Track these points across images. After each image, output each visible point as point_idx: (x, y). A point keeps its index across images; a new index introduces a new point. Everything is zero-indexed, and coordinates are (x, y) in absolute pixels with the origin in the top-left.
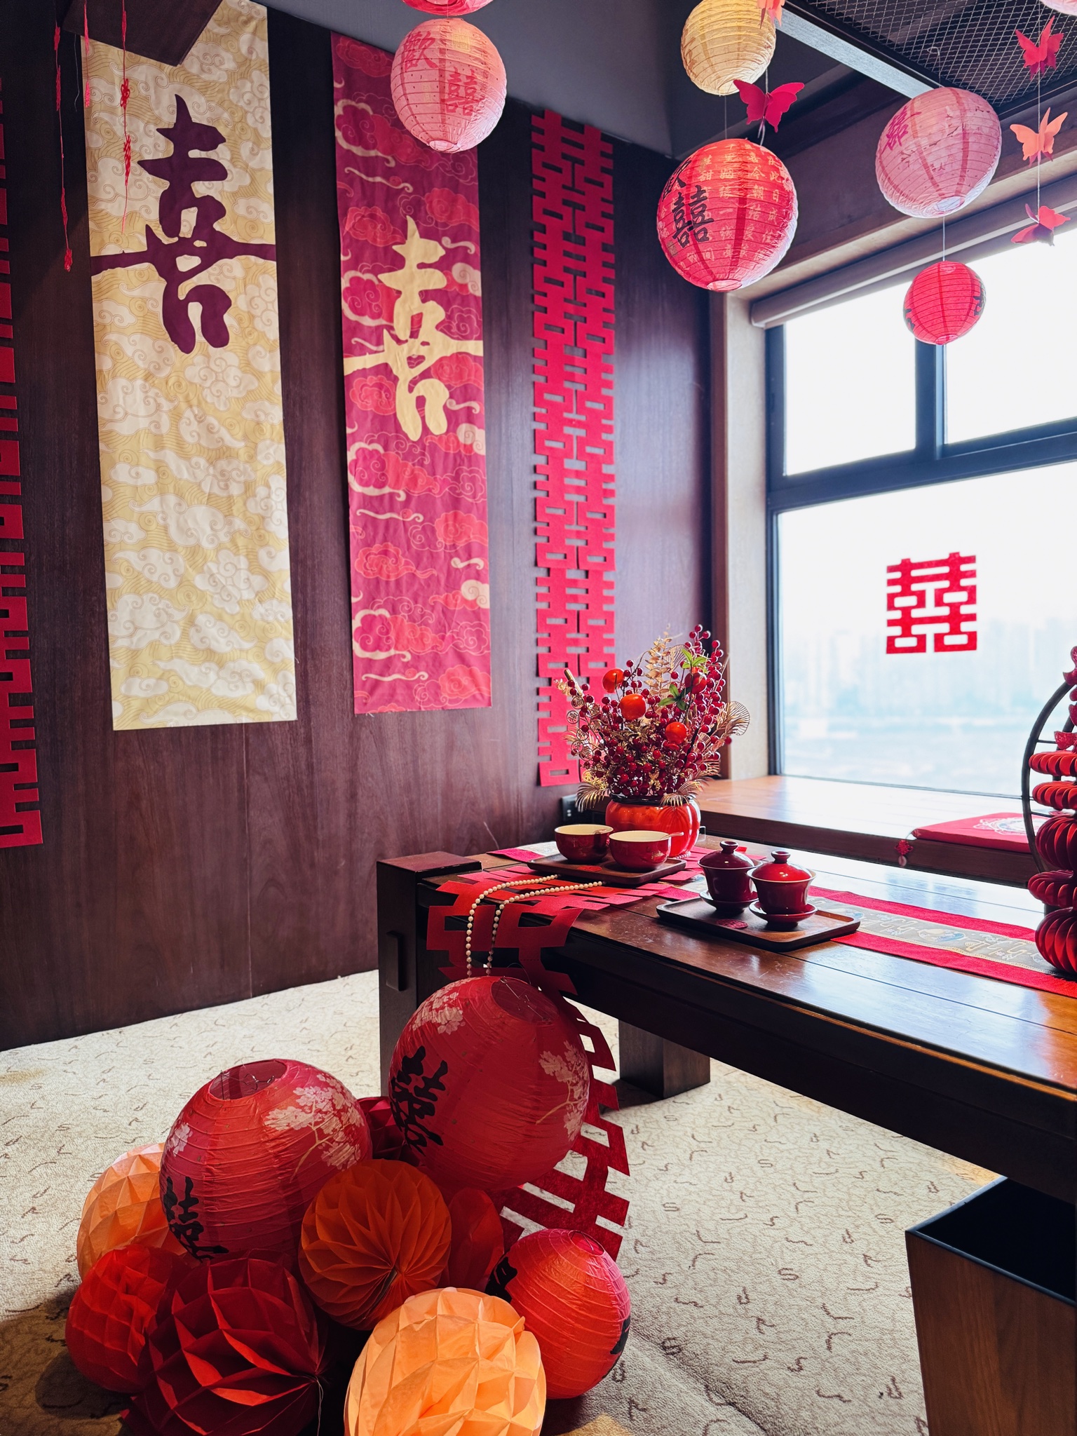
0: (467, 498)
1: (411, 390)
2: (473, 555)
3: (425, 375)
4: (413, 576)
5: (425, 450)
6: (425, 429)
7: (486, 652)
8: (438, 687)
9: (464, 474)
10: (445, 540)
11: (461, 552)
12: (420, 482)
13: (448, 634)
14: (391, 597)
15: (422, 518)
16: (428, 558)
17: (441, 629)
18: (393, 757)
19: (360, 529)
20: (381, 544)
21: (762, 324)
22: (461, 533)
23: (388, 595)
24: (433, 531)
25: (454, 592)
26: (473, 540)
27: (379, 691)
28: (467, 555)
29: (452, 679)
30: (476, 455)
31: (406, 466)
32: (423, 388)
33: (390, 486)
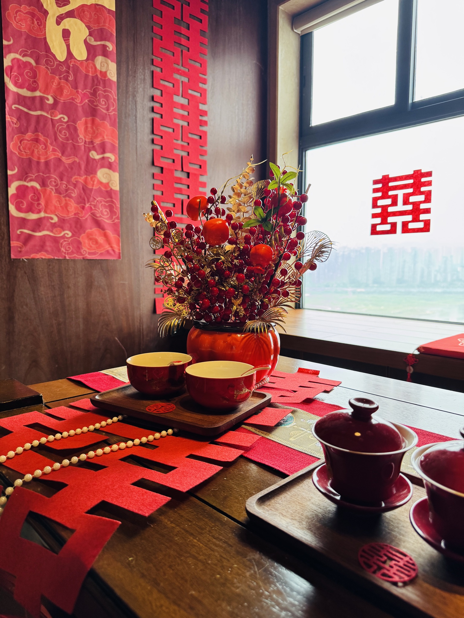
0: (102, 108)
1: (58, 23)
2: (106, 151)
3: (70, 14)
4: (60, 160)
5: (69, 69)
6: (70, 54)
7: (116, 221)
8: (79, 243)
9: (100, 92)
10: (85, 138)
11: (97, 147)
12: (65, 92)
13: (87, 205)
14: (41, 174)
15: (66, 119)
16: (71, 149)
17: (82, 201)
18: (43, 290)
19: (15, 120)
20: (33, 133)
21: (299, 31)
22: (97, 134)
23: (38, 172)
24: (76, 129)
25: (91, 176)
26: (107, 140)
27: (31, 243)
28: (102, 150)
29: (90, 238)
30: (109, 79)
31: (54, 78)
32: (67, 23)
33: (40, 91)
